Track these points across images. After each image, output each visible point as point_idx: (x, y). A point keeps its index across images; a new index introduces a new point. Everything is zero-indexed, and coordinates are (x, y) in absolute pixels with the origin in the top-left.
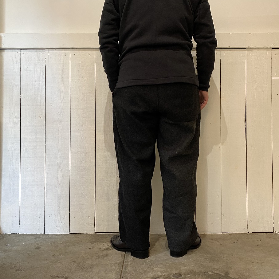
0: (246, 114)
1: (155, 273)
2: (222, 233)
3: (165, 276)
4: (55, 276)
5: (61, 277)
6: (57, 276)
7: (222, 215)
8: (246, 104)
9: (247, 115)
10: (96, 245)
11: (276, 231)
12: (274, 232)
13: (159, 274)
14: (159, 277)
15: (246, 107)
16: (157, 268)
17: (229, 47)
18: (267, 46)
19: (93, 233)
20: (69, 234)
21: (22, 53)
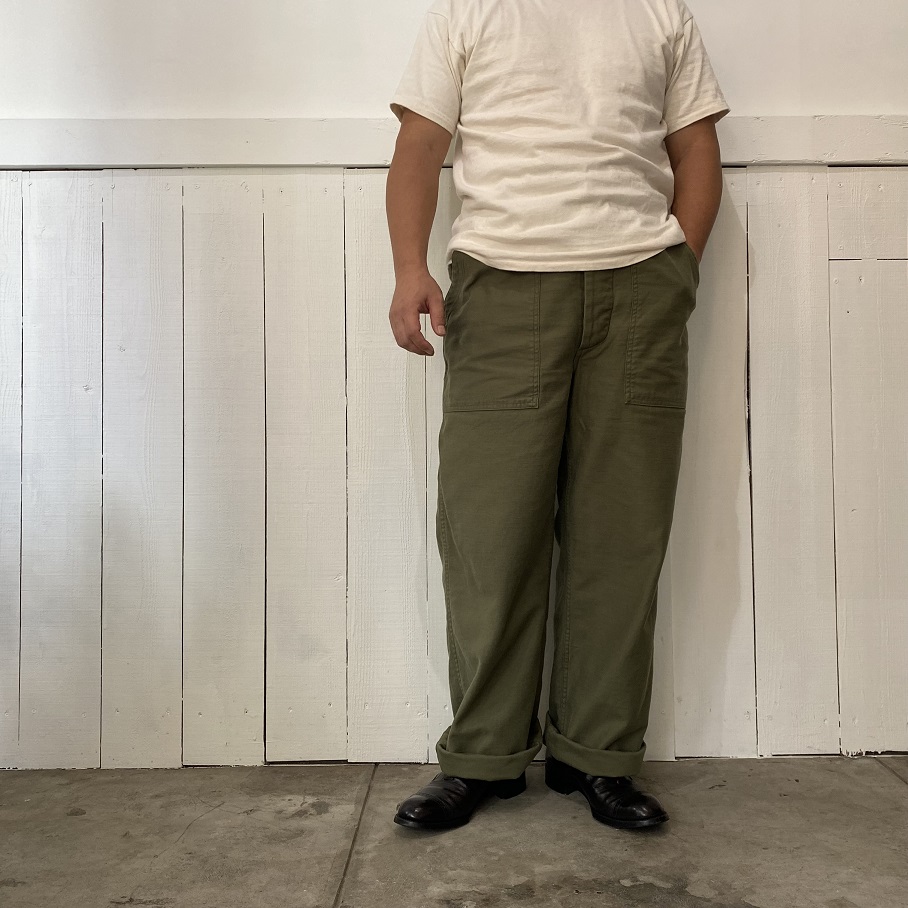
0: (748, 375)
1: (451, 887)
2: (676, 758)
3: (480, 894)
4: (124, 900)
5: (144, 903)
6: (131, 900)
7: (676, 701)
8: (748, 339)
9: (751, 378)
10: (267, 802)
11: (851, 748)
12: (841, 754)
13: (461, 888)
14: (463, 897)
15: (749, 352)
16: (458, 870)
19: (260, 763)
20: (181, 766)
21: (26, 183)
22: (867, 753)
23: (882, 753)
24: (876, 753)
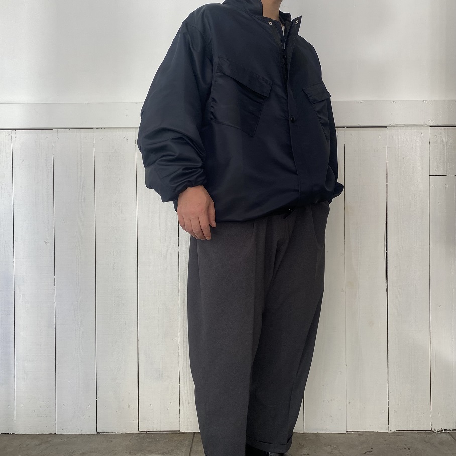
0: (386, 235)
2: (347, 432)
7: (347, 403)
8: (387, 220)
9: (388, 237)
11: (437, 427)
12: (432, 431)
15: (387, 223)
17: (359, 125)
18: (422, 123)
19: (137, 432)
20: (96, 433)
21: (14, 136)
22: (445, 430)
23: (453, 430)
24: (450, 430)
